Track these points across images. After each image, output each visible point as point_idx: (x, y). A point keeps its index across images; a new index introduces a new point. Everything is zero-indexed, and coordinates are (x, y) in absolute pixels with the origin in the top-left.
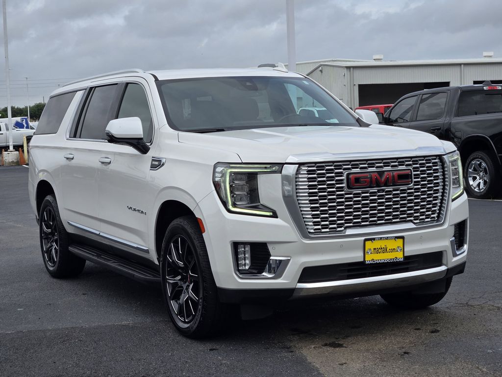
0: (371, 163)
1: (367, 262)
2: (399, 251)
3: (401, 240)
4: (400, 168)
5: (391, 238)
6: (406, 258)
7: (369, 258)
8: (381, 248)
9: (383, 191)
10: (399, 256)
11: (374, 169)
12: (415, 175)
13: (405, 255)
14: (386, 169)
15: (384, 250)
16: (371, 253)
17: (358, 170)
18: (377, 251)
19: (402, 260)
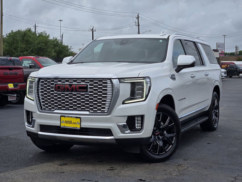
0: (67, 80)
1: (61, 127)
2: (78, 124)
3: (79, 119)
4: (82, 83)
5: (74, 117)
6: (81, 128)
7: (63, 125)
8: (69, 121)
9: (72, 94)
10: (78, 127)
11: (68, 83)
12: (90, 88)
13: (81, 127)
14: (74, 83)
15: (70, 122)
16: (64, 123)
17: (60, 83)
18: (67, 122)
19: (79, 129)
